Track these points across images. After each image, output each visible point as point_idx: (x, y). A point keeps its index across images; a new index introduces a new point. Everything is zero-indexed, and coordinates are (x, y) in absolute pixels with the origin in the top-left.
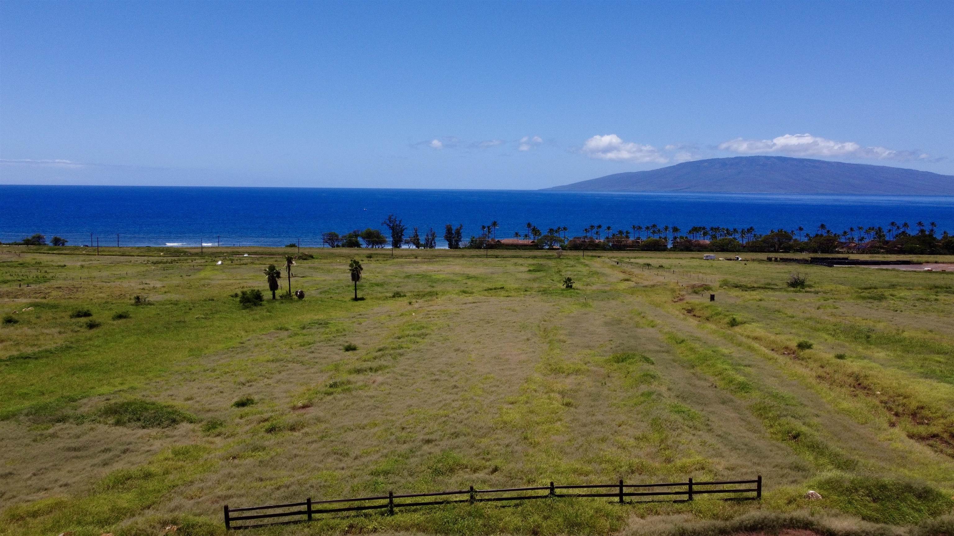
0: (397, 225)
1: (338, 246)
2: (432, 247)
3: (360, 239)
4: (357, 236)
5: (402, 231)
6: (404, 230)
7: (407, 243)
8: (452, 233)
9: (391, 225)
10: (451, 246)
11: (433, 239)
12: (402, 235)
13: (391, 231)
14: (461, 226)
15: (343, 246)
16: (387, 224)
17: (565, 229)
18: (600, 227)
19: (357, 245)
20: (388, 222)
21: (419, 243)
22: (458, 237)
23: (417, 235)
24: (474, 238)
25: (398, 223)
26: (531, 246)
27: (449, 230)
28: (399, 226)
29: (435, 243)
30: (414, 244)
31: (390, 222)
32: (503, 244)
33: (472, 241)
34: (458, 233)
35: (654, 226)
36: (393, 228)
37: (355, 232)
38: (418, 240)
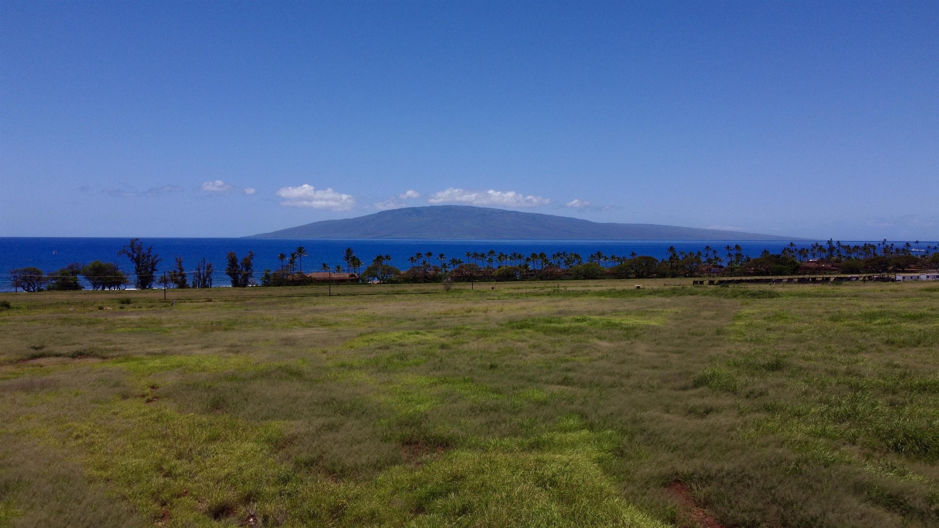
0: (143, 256)
1: (40, 290)
2: (205, 286)
3: (81, 279)
4: (75, 273)
5: (153, 264)
6: (157, 261)
7: (164, 281)
8: (236, 266)
9: (135, 255)
10: (236, 284)
11: (209, 274)
12: (153, 269)
13: (135, 265)
14: (252, 256)
15: (49, 289)
16: (129, 255)
17: (388, 257)
18: (429, 254)
19: (76, 287)
20: (130, 251)
21: (185, 281)
22: (247, 270)
23: (181, 270)
24: (269, 271)
25: (145, 251)
26: (352, 280)
27: (233, 262)
28: (149, 256)
29: (210, 280)
30: (176, 282)
31: (133, 250)
32: (315, 279)
33: (267, 277)
34: (248, 265)
35: (492, 252)
36: (137, 261)
37: (71, 268)
38: (183, 276)
